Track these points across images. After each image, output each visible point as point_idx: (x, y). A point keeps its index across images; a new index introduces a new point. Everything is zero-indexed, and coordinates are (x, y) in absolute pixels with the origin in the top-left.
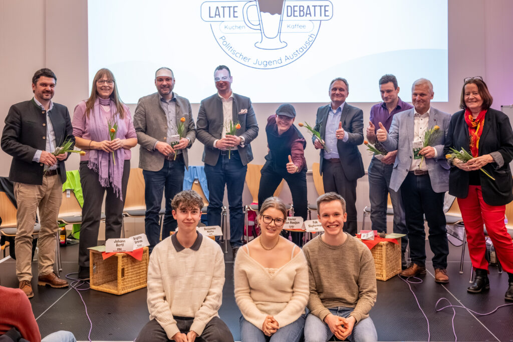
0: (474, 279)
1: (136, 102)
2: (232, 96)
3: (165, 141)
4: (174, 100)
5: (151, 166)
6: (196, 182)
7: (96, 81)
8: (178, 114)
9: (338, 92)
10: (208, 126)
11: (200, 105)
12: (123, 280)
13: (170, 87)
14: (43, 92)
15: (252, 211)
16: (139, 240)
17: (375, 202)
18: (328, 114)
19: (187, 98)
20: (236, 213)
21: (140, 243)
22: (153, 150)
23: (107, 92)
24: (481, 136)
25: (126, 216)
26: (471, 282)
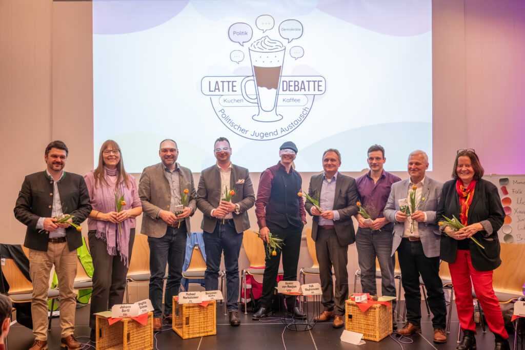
0: (462, 340)
1: (141, 171)
2: (230, 166)
3: (168, 210)
4: (177, 170)
5: (154, 232)
6: (196, 248)
7: (102, 152)
8: (181, 183)
9: (329, 162)
10: (207, 195)
11: (201, 175)
12: (128, 344)
13: (174, 158)
14: (53, 163)
15: (249, 275)
16: (144, 305)
17: (365, 267)
18: (322, 183)
19: (189, 168)
20: (233, 277)
21: (145, 308)
22: (157, 218)
23: (113, 162)
24: (470, 206)
25: (131, 281)
26: (458, 342)
